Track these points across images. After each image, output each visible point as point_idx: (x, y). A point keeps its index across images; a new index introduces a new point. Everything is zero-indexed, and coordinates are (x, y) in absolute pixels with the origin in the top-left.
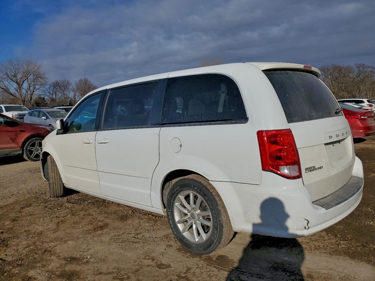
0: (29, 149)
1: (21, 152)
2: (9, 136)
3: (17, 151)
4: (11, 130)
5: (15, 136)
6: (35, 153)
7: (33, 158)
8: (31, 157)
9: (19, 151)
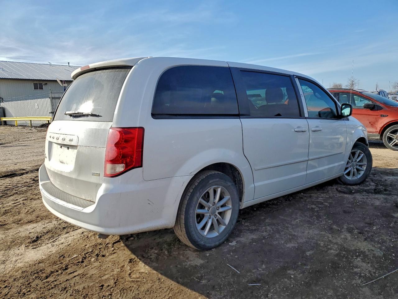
0: (388, 136)
1: (379, 138)
2: (368, 120)
3: (375, 136)
4: (372, 114)
5: (375, 121)
6: (395, 141)
7: (391, 146)
8: (390, 145)
9: (377, 136)
